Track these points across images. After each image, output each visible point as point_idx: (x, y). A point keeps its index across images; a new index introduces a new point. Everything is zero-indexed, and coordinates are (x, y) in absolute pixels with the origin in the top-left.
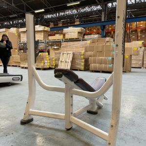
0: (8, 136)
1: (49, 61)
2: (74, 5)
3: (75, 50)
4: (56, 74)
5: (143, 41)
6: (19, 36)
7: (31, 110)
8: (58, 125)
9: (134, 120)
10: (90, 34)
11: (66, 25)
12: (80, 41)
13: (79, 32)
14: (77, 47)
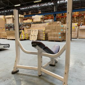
0: (5, 81)
1: (24, 35)
2: (38, 2)
3: (39, 29)
4: (33, 44)
5: (77, 23)
6: (5, 20)
7: (17, 65)
8: (33, 73)
9: (76, 69)
10: (48, 19)
11: (33, 14)
12: (42, 23)
13: (41, 18)
14: (40, 27)
